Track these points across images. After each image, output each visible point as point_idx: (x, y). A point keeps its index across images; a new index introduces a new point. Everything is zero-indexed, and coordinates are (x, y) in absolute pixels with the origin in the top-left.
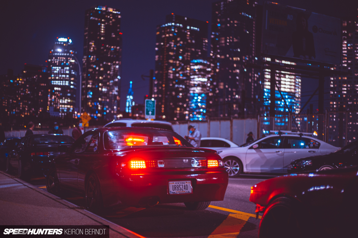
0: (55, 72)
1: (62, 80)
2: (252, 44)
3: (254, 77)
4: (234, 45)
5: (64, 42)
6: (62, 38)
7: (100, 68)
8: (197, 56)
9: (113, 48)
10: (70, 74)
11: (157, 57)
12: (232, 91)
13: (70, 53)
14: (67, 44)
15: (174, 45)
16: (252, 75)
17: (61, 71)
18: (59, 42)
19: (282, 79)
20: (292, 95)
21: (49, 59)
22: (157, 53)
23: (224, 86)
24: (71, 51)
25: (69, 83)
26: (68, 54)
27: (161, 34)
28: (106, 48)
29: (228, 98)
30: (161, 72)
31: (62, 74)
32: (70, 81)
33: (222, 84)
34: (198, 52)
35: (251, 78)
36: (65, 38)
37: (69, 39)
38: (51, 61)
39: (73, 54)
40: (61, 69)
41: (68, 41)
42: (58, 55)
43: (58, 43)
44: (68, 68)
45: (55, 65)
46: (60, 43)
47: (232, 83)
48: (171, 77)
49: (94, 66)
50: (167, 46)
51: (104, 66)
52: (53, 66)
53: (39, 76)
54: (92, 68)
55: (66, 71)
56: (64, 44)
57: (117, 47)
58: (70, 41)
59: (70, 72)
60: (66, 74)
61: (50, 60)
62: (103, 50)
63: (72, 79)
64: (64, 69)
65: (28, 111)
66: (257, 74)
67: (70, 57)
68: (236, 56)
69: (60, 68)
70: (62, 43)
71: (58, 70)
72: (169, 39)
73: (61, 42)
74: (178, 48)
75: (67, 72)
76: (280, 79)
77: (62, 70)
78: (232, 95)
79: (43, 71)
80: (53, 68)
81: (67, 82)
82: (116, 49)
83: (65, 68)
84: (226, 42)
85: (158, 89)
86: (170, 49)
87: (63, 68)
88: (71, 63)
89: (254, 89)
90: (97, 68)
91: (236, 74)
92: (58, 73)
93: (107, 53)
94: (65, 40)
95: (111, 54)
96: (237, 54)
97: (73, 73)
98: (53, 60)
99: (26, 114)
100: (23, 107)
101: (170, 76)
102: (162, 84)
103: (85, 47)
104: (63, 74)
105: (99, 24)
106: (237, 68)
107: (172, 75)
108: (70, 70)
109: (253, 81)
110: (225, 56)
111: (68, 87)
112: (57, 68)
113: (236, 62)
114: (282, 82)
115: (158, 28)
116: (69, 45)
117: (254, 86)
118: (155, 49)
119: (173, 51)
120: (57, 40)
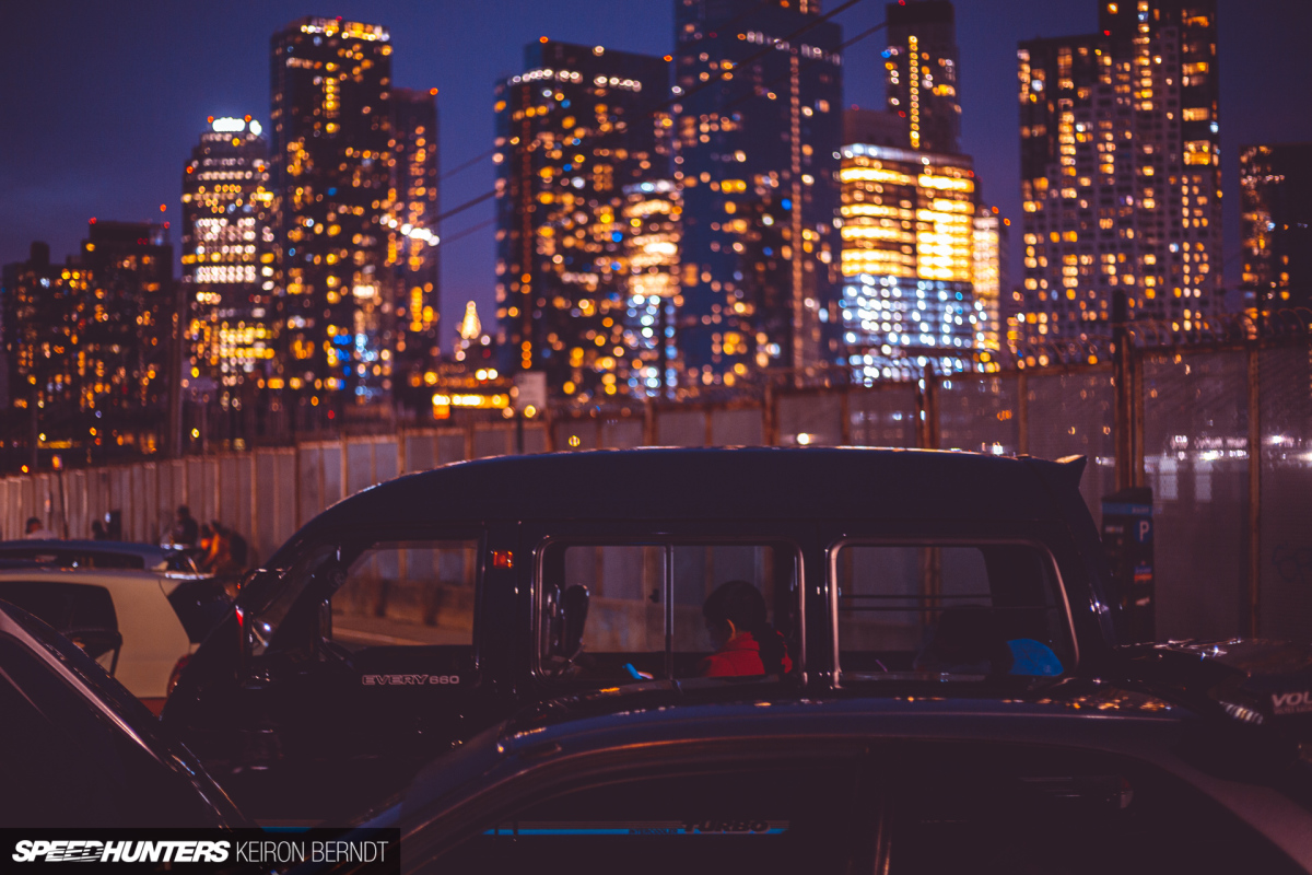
0: (208, 237)
1: (234, 264)
2: (791, 134)
3: (803, 240)
4: (723, 142)
5: (235, 135)
6: (226, 117)
7: (327, 225)
8: (636, 174)
9: (369, 158)
10: (259, 243)
11: (500, 184)
12: (723, 293)
13: (255, 170)
14: (245, 138)
15: (555, 142)
16: (791, 234)
17: (227, 233)
18: (215, 133)
19: (923, 237)
20: (962, 290)
21: (186, 194)
22: (500, 171)
24: (258, 163)
25: (258, 272)
26: (249, 175)
27: (511, 109)
28: (344, 158)
30: (514, 235)
31: (230, 244)
32: (259, 266)
34: (639, 161)
35: (789, 243)
36: (235, 117)
37: (251, 120)
38: (193, 202)
39: (265, 171)
40: (228, 225)
41: (247, 130)
42: (215, 179)
43: (211, 138)
44: (250, 222)
45: (207, 213)
46: (218, 138)
47: (722, 266)
49: (309, 222)
50: (529, 149)
51: (341, 220)
52: (198, 219)
53: (140, 260)
55: (243, 232)
56: (233, 140)
57: (382, 152)
58: (256, 128)
59: (259, 234)
60: (245, 243)
61: (187, 198)
63: (267, 258)
64: (235, 224)
65: (106, 380)
66: (813, 230)
67: (256, 182)
68: (732, 177)
69: (223, 222)
70: (227, 138)
71: (216, 229)
72: (537, 125)
73: (222, 133)
74: (569, 152)
75: (250, 236)
77: (231, 229)
79: (152, 241)
80: (201, 223)
81: (250, 270)
82: (377, 162)
83: (241, 222)
84: (699, 133)
85: (508, 290)
86: (541, 159)
87: (233, 219)
88: (260, 203)
89: (802, 280)
90: (319, 229)
91: (735, 237)
92: (219, 240)
93: (349, 174)
94: (236, 125)
95: (364, 177)
96: (735, 172)
97: (270, 237)
98: (198, 197)
99: (99, 388)
100: (87, 368)
101: (543, 245)
102: (521, 273)
104: (236, 243)
105: (317, 80)
106: (737, 216)
107: (549, 243)
108: (258, 229)
109: (799, 255)
110: (699, 179)
111: (256, 288)
112: (215, 222)
113: (734, 196)
114: (922, 248)
115: (499, 89)
116: (250, 143)
117: (803, 270)
118: (492, 160)
119: (550, 163)
120: (208, 127)
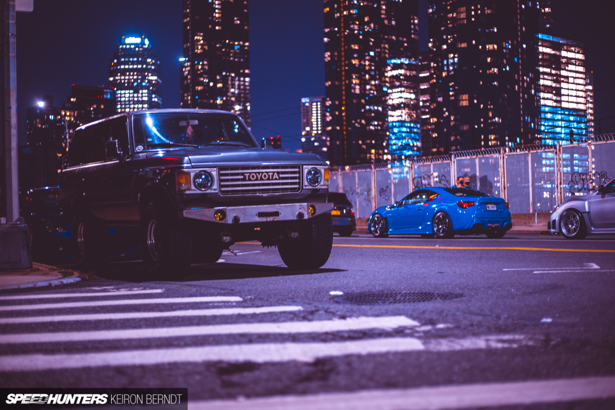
0: (123, 99)
2: (517, 19)
3: (523, 81)
5: (136, 45)
6: (132, 37)
7: (216, 82)
8: (401, 49)
9: (237, 45)
10: (150, 102)
11: (328, 54)
12: (486, 110)
13: (148, 64)
14: (142, 47)
15: (359, 30)
16: (518, 77)
17: (133, 97)
18: (126, 45)
19: (563, 85)
20: (580, 114)
21: (111, 77)
22: (327, 47)
23: (471, 100)
24: (149, 60)
26: (144, 66)
27: (333, 11)
28: (225, 45)
29: (479, 124)
30: (337, 83)
31: (135, 103)
33: (465, 97)
34: (403, 42)
35: (517, 82)
36: (136, 36)
37: (145, 38)
38: (115, 81)
39: (153, 64)
40: (134, 93)
41: (143, 43)
42: (127, 69)
43: (124, 46)
44: (145, 91)
45: (122, 87)
46: (128, 47)
48: (358, 91)
49: (206, 81)
50: (345, 34)
51: (223, 80)
52: (117, 90)
53: (99, 106)
54: (202, 83)
55: (142, 97)
56: (135, 48)
57: (244, 42)
58: (147, 42)
59: (150, 98)
60: (143, 103)
61: (111, 79)
62: (220, 48)
64: (138, 93)
66: (528, 76)
67: (149, 70)
68: (491, 42)
69: (131, 91)
70: (133, 47)
71: (127, 95)
72: (350, 20)
73: (130, 44)
74: (367, 36)
75: (145, 99)
76: (558, 86)
77: (135, 95)
78: (487, 118)
79: (105, 96)
80: (119, 92)
82: (242, 47)
83: (141, 91)
84: (469, 16)
86: (353, 38)
88: (150, 81)
89: (523, 103)
90: (211, 84)
91: (494, 77)
92: (129, 101)
93: (227, 54)
94: (138, 40)
95: (235, 57)
97: (156, 100)
98: (117, 78)
101: (355, 89)
102: (341, 105)
103: (185, 46)
104: (138, 102)
106: (492, 65)
107: (357, 87)
108: (149, 95)
109: (521, 89)
110: (470, 43)
112: (127, 92)
113: (491, 53)
114: (563, 92)
116: (145, 50)
117: (523, 98)
118: (323, 40)
119: (357, 41)
120: (123, 41)
